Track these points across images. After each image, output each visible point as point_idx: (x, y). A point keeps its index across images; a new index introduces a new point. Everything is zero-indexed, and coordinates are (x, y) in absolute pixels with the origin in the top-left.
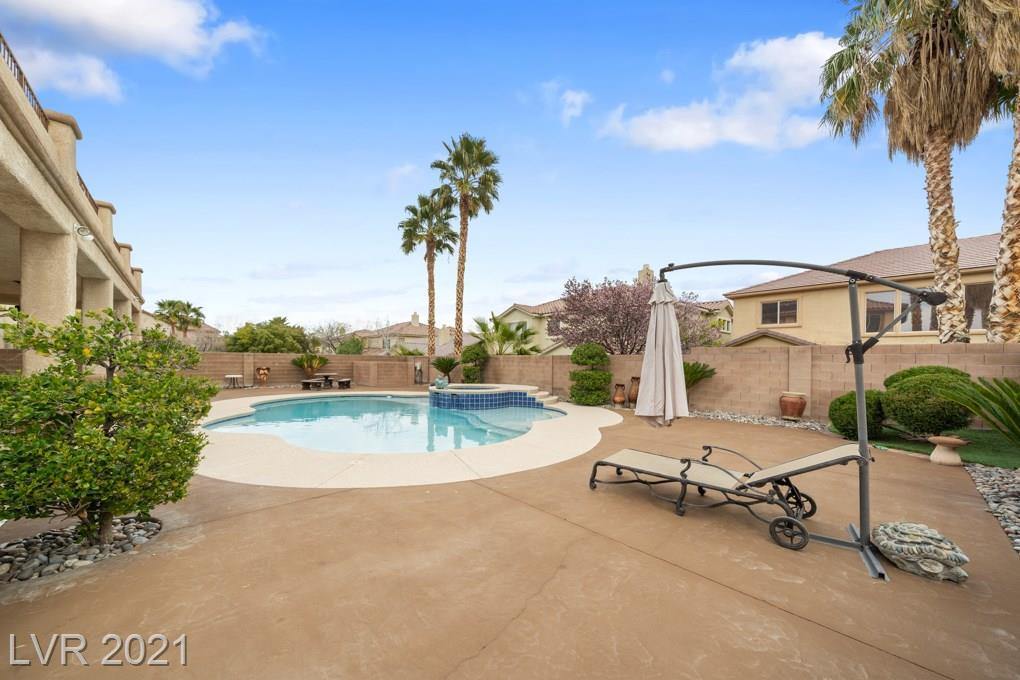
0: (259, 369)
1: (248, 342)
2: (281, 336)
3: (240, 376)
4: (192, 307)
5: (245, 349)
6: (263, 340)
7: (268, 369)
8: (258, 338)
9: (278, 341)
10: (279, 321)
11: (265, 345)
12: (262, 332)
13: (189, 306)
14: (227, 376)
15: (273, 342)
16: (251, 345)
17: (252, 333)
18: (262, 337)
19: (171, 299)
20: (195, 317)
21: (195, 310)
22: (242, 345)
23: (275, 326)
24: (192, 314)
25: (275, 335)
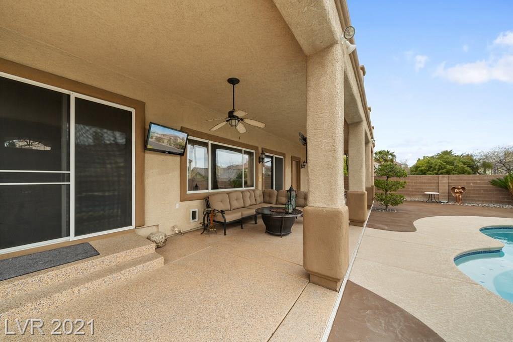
0: (454, 188)
1: (426, 168)
2: (451, 163)
3: (437, 193)
4: (390, 152)
5: (423, 173)
6: (437, 167)
7: (463, 189)
8: (433, 166)
9: (448, 167)
10: (446, 153)
11: (439, 170)
12: (436, 162)
13: (388, 152)
14: (426, 193)
15: (445, 168)
16: (428, 170)
17: (429, 163)
18: (436, 165)
19: (380, 150)
20: (391, 158)
21: (391, 154)
22: (421, 171)
23: (445, 157)
24: (390, 156)
25: (447, 163)
